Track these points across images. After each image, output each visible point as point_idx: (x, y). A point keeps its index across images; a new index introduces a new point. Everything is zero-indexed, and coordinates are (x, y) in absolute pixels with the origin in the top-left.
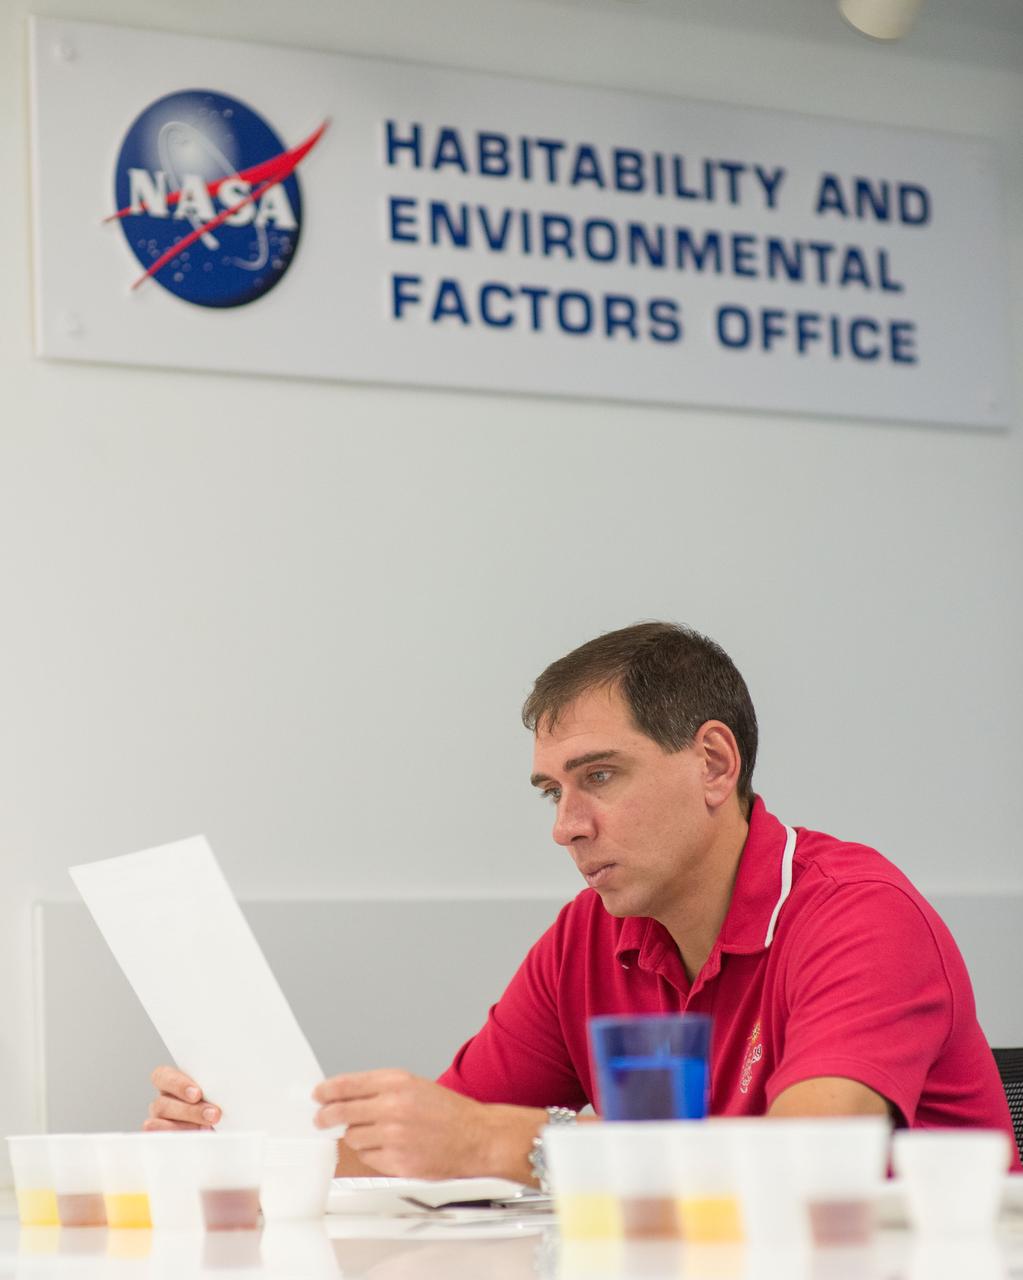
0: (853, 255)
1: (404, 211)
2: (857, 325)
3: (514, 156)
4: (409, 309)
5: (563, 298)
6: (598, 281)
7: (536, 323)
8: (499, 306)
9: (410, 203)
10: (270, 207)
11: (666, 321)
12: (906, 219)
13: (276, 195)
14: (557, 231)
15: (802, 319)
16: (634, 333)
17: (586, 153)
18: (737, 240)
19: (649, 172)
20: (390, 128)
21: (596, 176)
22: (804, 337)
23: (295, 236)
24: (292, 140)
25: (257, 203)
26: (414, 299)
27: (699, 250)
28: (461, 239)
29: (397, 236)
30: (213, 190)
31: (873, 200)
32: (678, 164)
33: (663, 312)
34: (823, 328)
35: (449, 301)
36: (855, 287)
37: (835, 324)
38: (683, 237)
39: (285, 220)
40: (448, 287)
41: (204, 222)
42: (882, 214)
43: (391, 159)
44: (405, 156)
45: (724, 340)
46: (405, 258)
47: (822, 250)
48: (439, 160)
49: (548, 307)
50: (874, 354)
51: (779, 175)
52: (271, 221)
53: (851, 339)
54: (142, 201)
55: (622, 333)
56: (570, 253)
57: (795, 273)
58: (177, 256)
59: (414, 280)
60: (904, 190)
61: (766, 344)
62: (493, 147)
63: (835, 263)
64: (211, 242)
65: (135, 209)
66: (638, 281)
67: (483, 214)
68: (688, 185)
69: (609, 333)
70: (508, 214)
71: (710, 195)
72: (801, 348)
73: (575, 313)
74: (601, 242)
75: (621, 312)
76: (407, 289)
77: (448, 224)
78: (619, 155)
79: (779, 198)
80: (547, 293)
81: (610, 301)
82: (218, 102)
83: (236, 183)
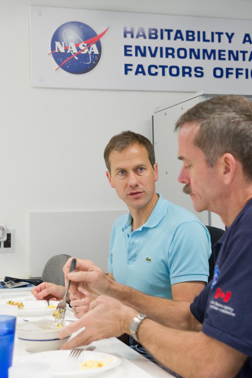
1: (128, 49)
3: (159, 34)
4: (129, 72)
5: (171, 68)
6: (181, 63)
7: (163, 74)
8: (153, 70)
9: (131, 46)
10: (92, 49)
11: (200, 73)
13: (94, 47)
14: (170, 52)
15: (237, 70)
16: (190, 76)
18: (220, 51)
19: (196, 36)
20: (125, 28)
21: (181, 38)
23: (99, 56)
25: (89, 49)
26: (131, 70)
27: (209, 55)
28: (144, 55)
29: (126, 54)
30: (77, 46)
32: (204, 33)
33: (199, 70)
34: (244, 72)
35: (140, 69)
37: (247, 70)
39: (96, 52)
41: (74, 53)
43: (125, 36)
44: (129, 35)
45: (215, 75)
46: (128, 60)
47: (244, 53)
48: (138, 36)
49: (167, 70)
51: (233, 34)
52: (93, 52)
54: (58, 49)
55: (187, 76)
56: (173, 57)
57: (236, 59)
58: (67, 62)
59: (131, 65)
61: (227, 77)
62: (153, 32)
63: (248, 56)
64: (77, 58)
65: (57, 51)
66: (193, 63)
67: (149, 48)
68: (207, 38)
69: (184, 75)
70: (156, 48)
71: (213, 41)
72: (237, 77)
73: (174, 71)
74: (182, 53)
75: (187, 70)
76: (129, 67)
77: (141, 51)
78: (188, 32)
79: (232, 40)
80: (167, 67)
81: (184, 68)
82: (79, 24)
83: (84, 44)
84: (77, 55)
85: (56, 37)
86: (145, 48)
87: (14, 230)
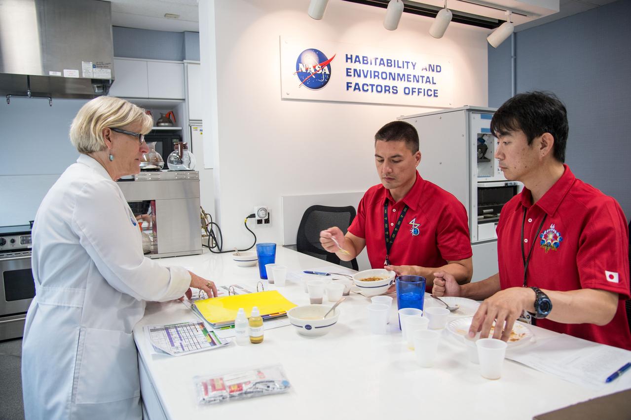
0: (428, 78)
1: (349, 71)
2: (428, 90)
3: (369, 60)
4: (349, 88)
5: (377, 86)
6: (383, 83)
7: (372, 91)
8: (366, 88)
9: (351, 69)
10: (325, 70)
11: (395, 90)
12: (437, 71)
13: (326, 68)
14: (376, 74)
15: (419, 89)
16: (389, 92)
17: (382, 60)
18: (408, 75)
20: (347, 55)
21: (384, 64)
22: (419, 92)
23: (329, 75)
24: (329, 58)
25: (322, 69)
26: (351, 87)
27: (401, 77)
28: (359, 76)
29: (348, 75)
30: (314, 67)
31: (432, 68)
32: (398, 61)
33: (395, 88)
34: (422, 91)
35: (357, 87)
36: (428, 83)
37: (424, 89)
38: (399, 75)
39: (328, 72)
40: (357, 84)
41: (312, 73)
42: (433, 70)
43: (347, 61)
44: (349, 61)
45: (405, 93)
46: (349, 79)
47: (423, 77)
48: (356, 61)
49: (374, 88)
50: (431, 95)
51: (415, 63)
52: (325, 73)
53: (427, 93)
54: (301, 69)
55: (387, 92)
56: (379, 78)
57: (418, 81)
58: (308, 79)
59: (351, 83)
60: (437, 66)
61: (412, 94)
62: (365, 59)
63: (425, 79)
64: (314, 77)
65: (300, 71)
66: (390, 83)
67: (363, 71)
68: (399, 66)
69: (385, 92)
70: (368, 71)
71: (403, 68)
72: (418, 95)
73: (379, 89)
74: (384, 76)
75: (387, 88)
76: (349, 85)
77: (357, 73)
78: (388, 60)
79: (415, 67)
80: (374, 85)
81: (385, 86)
82: (315, 51)
83: (319, 66)
84: (315, 74)
85: (299, 61)
86: (360, 70)
87: (271, 210)
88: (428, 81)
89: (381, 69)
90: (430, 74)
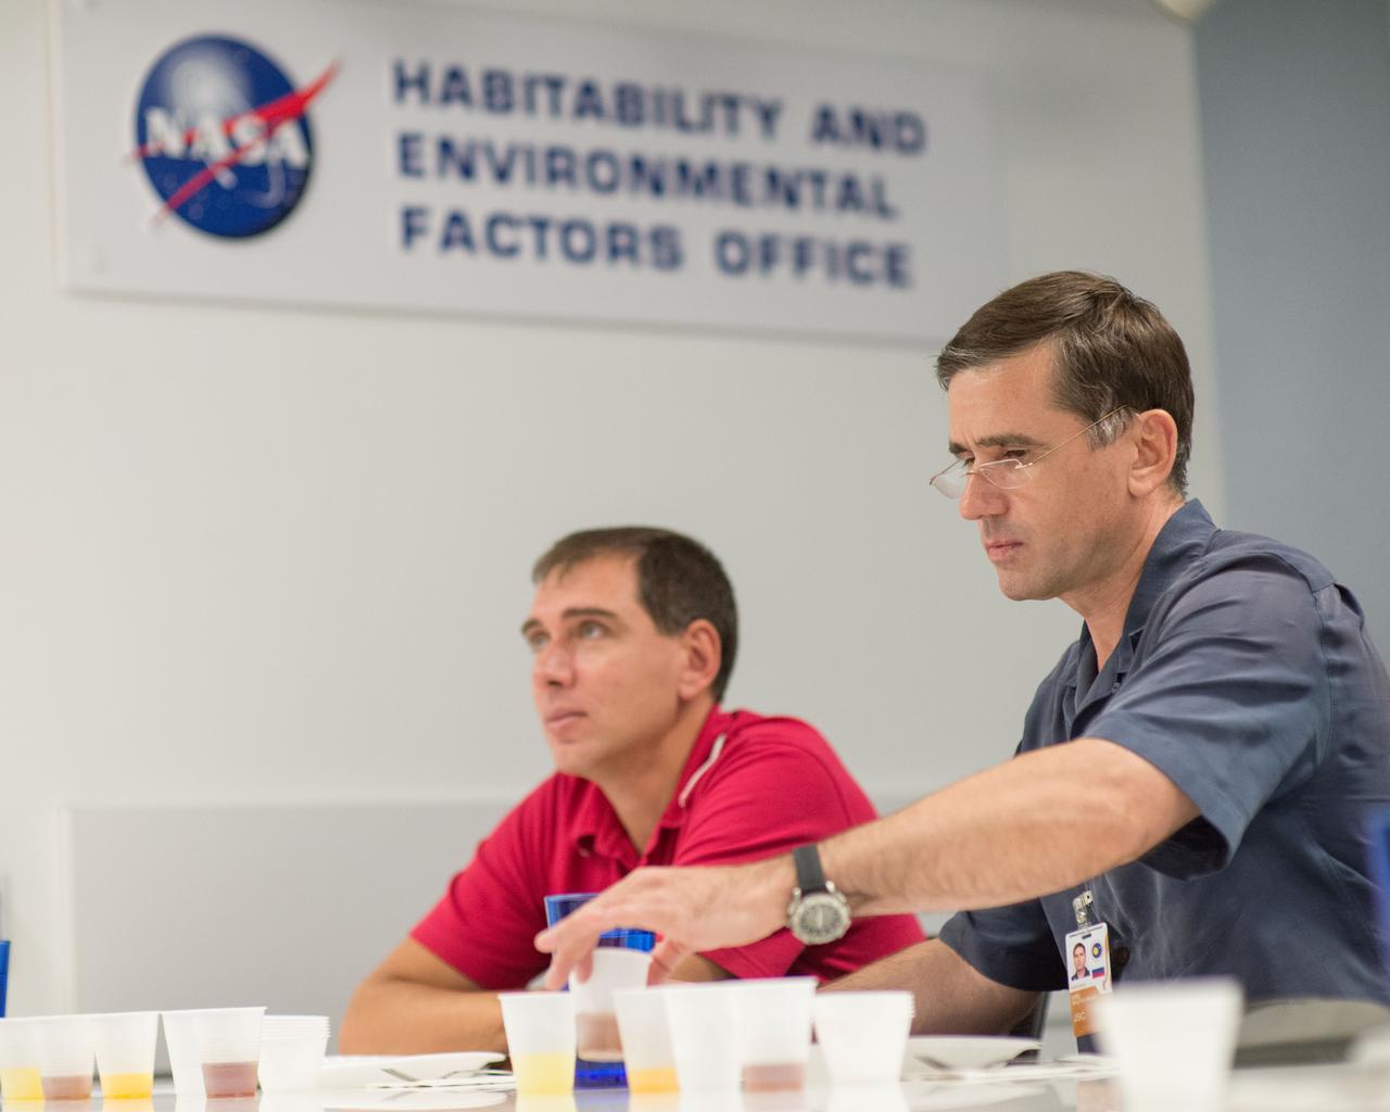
0: (849, 181)
1: (412, 146)
2: (854, 250)
3: (519, 93)
4: (419, 240)
5: (568, 228)
6: (601, 211)
7: (543, 253)
8: (505, 236)
9: (418, 139)
11: (667, 249)
12: (901, 147)
14: (561, 164)
15: (799, 243)
16: (636, 261)
17: (588, 90)
18: (737, 170)
19: (649, 106)
20: (399, 67)
21: (600, 112)
22: (802, 260)
23: (306, 171)
24: (303, 81)
25: (271, 142)
26: (426, 230)
27: (700, 180)
28: (467, 171)
29: (407, 170)
30: (227, 130)
31: (868, 130)
32: (678, 99)
33: (664, 239)
34: (822, 253)
35: (456, 232)
36: (852, 213)
37: (833, 249)
38: (683, 167)
39: (297, 157)
40: (456, 219)
42: (877, 140)
43: (400, 99)
44: (413, 93)
45: (725, 264)
46: (415, 193)
47: (818, 179)
48: (447, 98)
49: (553, 238)
50: (870, 276)
51: (776, 105)
52: (284, 157)
53: (847, 262)
55: (624, 260)
56: (574, 185)
59: (426, 212)
60: (898, 119)
61: (766, 271)
62: (499, 84)
64: (227, 179)
65: (152, 147)
67: (489, 148)
68: (687, 116)
69: (612, 260)
70: (513, 148)
72: (799, 272)
73: (579, 241)
74: (603, 174)
75: (623, 239)
76: (416, 221)
77: (458, 159)
78: (620, 90)
79: (777, 129)
80: (552, 223)
81: (612, 229)
82: (231, 47)
85: (153, 95)
86: (471, 143)
88: (850, 194)
89: (585, 136)
90: (860, 161)
